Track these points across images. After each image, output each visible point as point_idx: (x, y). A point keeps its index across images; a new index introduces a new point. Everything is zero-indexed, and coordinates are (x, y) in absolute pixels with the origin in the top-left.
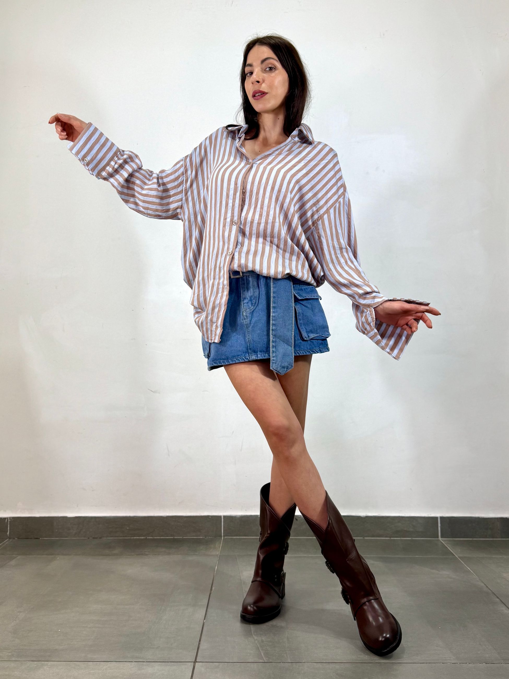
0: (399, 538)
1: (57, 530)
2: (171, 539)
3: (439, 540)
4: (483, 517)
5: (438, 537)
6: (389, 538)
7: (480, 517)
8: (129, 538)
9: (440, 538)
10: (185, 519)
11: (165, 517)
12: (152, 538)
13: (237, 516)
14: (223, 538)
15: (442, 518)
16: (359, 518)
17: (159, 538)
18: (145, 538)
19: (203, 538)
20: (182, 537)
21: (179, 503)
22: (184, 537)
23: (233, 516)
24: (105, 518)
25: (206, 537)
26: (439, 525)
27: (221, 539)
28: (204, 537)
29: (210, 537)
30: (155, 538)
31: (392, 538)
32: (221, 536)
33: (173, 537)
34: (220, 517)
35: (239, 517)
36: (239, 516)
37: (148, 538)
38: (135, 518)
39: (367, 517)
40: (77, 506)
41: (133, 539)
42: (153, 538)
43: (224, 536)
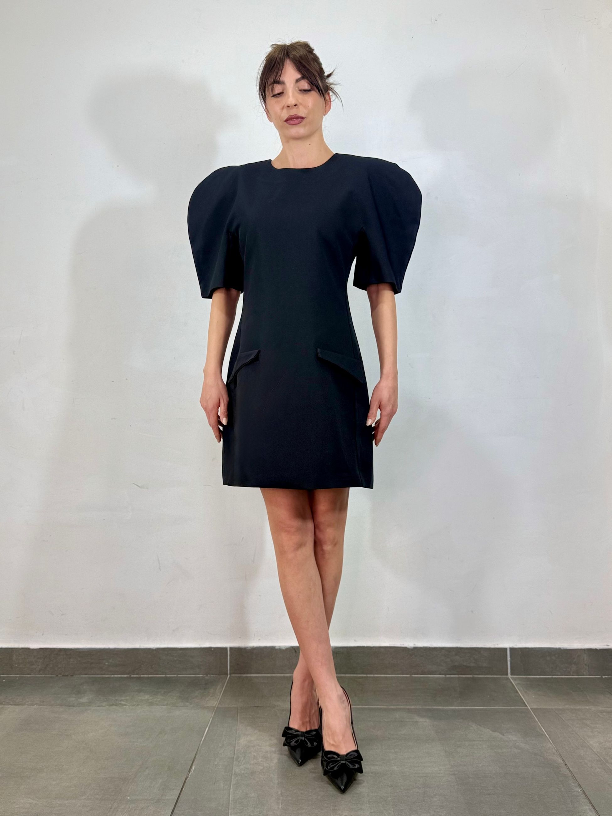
0: (457, 676)
1: (16, 665)
2: (163, 677)
3: (508, 679)
4: (565, 648)
5: (507, 674)
6: (444, 676)
7: (562, 648)
8: (109, 676)
9: (509, 676)
10: (180, 652)
11: (155, 649)
12: (137, 676)
13: (247, 647)
14: (229, 676)
15: (512, 649)
16: (405, 649)
17: (147, 676)
18: (129, 676)
19: (203, 676)
20: (175, 676)
21: (174, 630)
22: (179, 676)
23: (242, 647)
24: (78, 650)
25: (207, 675)
26: (509, 659)
27: (227, 679)
28: (205, 674)
29: (212, 675)
30: (142, 676)
31: (448, 676)
32: (227, 674)
33: (164, 676)
34: (225, 649)
35: (250, 649)
36: (250, 647)
37: (132, 676)
38: (116, 650)
39: (415, 649)
40: (43, 635)
41: (113, 677)
42: (139, 676)
43: (230, 674)
